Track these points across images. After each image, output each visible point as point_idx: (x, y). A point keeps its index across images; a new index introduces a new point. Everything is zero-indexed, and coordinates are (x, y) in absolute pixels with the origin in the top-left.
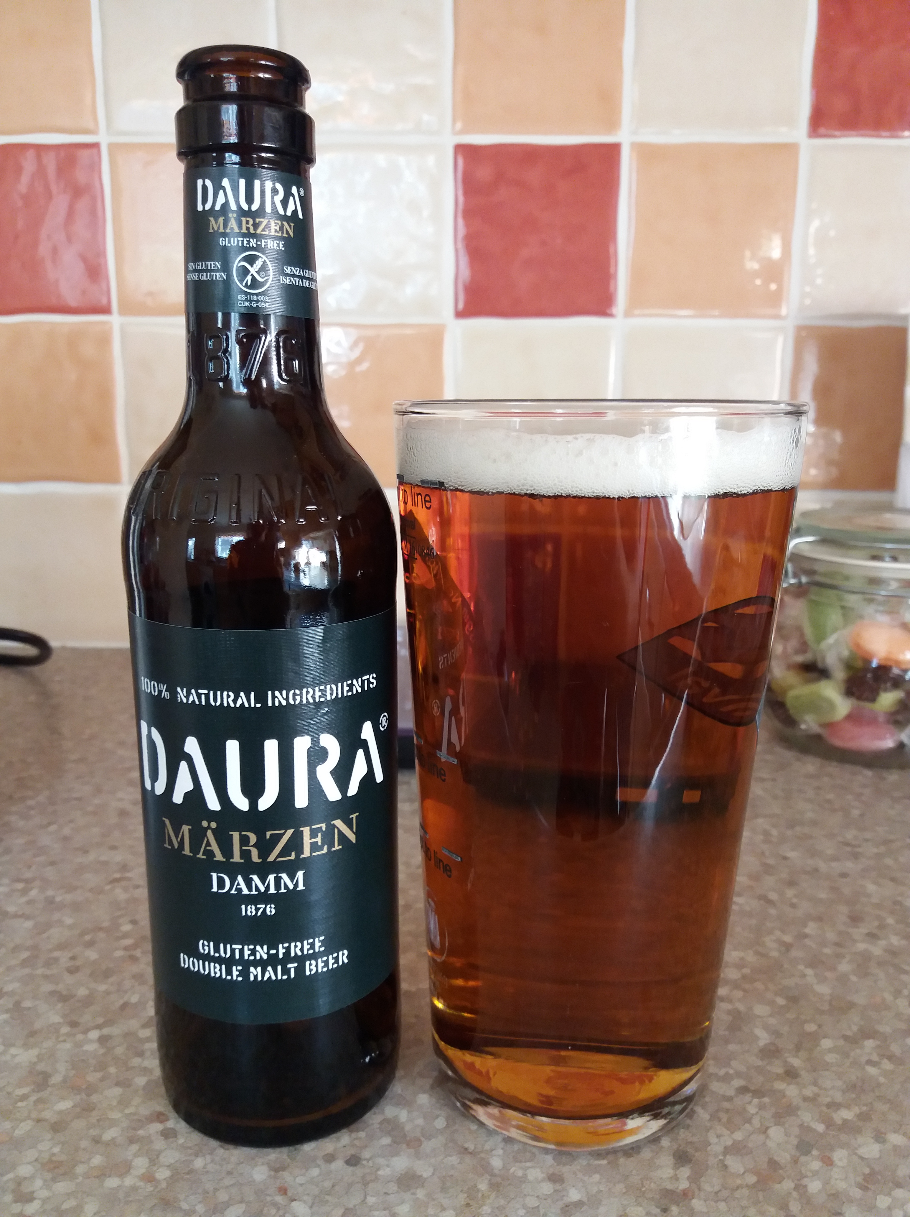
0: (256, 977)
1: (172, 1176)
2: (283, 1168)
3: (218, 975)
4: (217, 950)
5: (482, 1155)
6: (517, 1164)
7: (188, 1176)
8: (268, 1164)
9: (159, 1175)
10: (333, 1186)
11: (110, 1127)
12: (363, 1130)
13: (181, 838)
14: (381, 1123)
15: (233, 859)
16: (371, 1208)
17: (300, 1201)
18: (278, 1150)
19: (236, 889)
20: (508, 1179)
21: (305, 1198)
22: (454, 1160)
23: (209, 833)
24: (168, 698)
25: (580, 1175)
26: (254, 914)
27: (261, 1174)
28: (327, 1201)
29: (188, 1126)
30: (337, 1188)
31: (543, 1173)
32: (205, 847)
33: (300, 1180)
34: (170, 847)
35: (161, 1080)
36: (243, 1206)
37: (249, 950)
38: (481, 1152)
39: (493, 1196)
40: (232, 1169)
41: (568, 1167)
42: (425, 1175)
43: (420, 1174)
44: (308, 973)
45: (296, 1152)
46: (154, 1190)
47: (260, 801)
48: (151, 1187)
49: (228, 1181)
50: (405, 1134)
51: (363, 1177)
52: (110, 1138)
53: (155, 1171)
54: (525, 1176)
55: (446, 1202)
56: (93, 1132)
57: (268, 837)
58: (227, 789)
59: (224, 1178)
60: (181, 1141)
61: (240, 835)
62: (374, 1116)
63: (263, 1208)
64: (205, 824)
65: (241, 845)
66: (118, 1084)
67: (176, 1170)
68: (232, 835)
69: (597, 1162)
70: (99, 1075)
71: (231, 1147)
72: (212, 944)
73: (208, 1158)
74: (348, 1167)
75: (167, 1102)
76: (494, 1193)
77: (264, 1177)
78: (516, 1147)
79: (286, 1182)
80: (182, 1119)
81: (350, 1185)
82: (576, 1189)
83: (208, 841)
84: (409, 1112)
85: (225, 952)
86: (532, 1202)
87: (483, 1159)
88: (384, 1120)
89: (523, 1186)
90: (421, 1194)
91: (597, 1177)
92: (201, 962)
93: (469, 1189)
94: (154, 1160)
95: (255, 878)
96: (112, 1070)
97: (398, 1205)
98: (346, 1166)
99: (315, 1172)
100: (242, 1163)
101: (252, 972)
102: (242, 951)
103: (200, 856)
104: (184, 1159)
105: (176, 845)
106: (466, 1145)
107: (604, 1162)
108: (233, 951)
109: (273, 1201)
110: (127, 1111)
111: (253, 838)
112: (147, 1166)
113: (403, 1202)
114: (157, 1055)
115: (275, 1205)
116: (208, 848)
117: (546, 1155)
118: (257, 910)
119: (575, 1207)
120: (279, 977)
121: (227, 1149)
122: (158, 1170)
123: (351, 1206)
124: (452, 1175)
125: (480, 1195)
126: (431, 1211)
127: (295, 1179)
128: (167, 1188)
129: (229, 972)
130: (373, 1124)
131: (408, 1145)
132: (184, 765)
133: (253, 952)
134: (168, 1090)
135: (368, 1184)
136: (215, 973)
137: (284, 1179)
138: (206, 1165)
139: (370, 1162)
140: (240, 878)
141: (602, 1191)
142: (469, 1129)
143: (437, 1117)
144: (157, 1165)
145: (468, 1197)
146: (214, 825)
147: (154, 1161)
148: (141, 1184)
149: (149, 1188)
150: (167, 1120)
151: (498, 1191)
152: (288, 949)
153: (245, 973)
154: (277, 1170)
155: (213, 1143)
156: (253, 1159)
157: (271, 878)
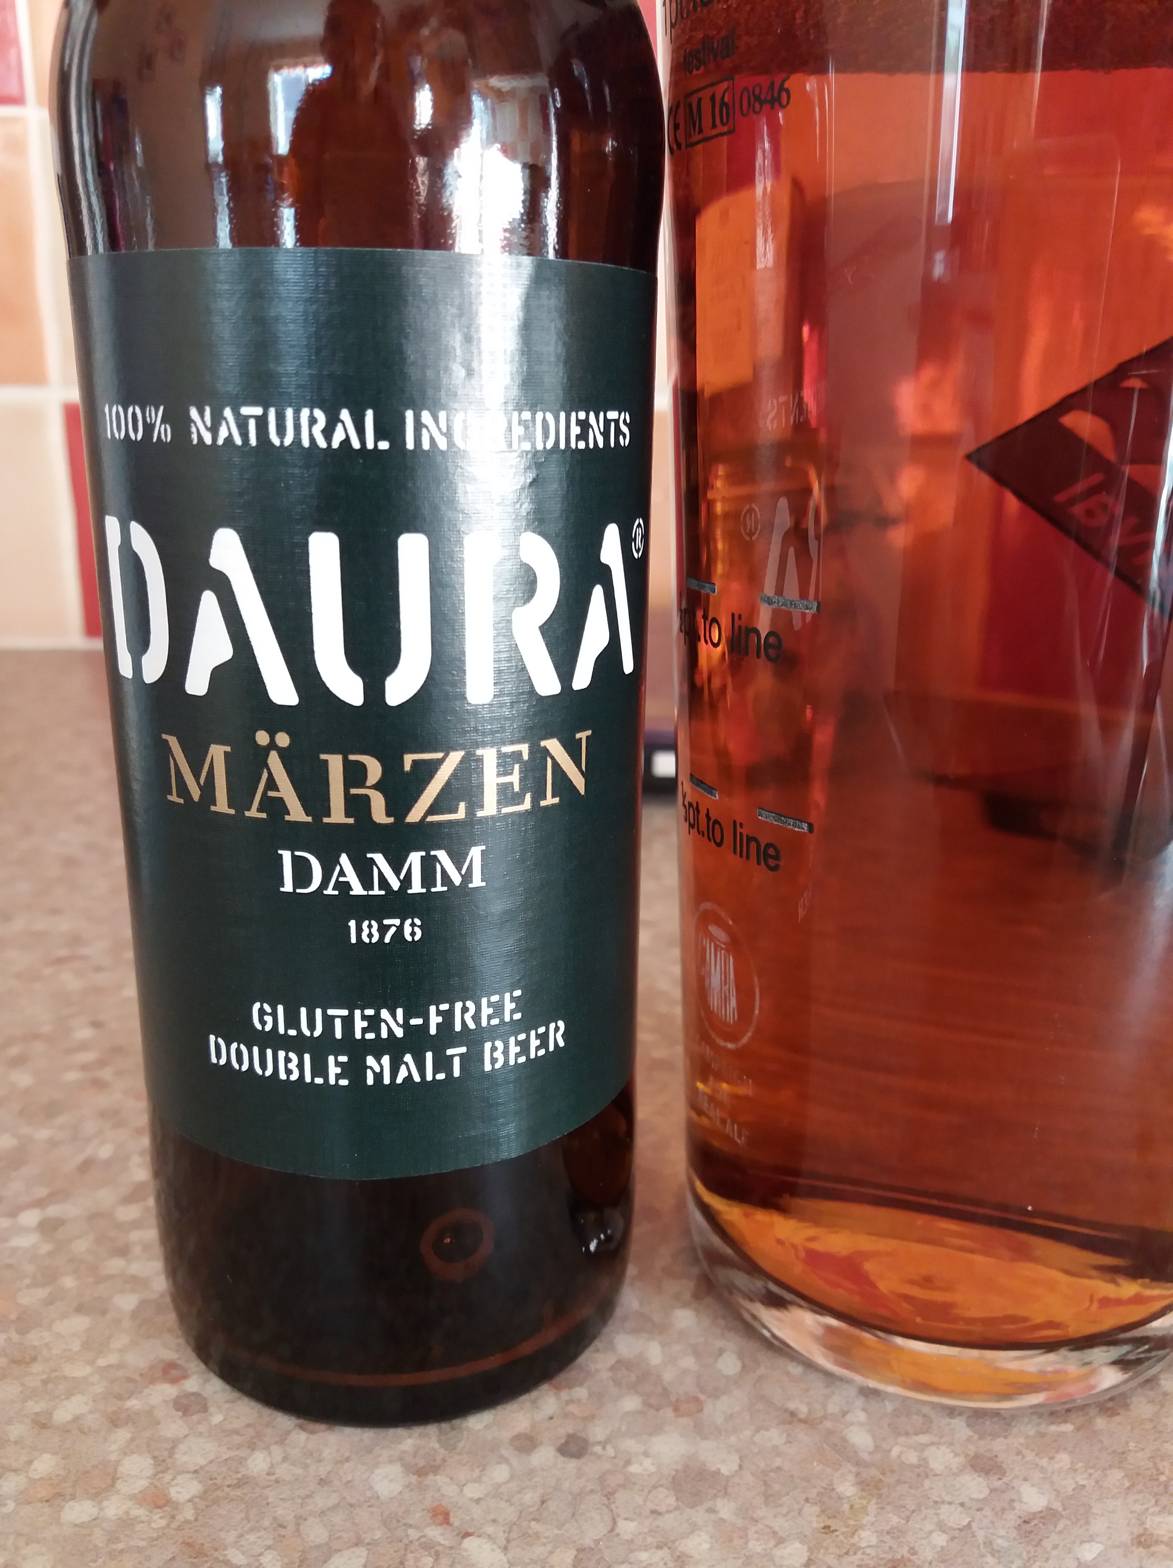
0: (378, 1077)
1: (205, 1492)
2: (435, 1469)
3: (294, 1077)
4: (292, 1021)
5: (828, 1424)
6: (902, 1440)
7: (238, 1492)
8: (401, 1459)
9: (177, 1492)
10: (543, 1502)
11: (69, 1395)
12: (581, 1385)
13: (208, 772)
14: (612, 1368)
15: (329, 816)
16: (630, 1545)
17: (479, 1536)
18: (417, 1430)
19: (338, 885)
20: (892, 1471)
21: (490, 1529)
22: (774, 1436)
23: (274, 761)
24: (169, 439)
25: (1030, 1456)
26: (375, 940)
27: (391, 1481)
28: (537, 1535)
29: (227, 1387)
30: (552, 1506)
31: (956, 1455)
32: (264, 794)
33: (473, 1491)
34: (181, 801)
35: (168, 1300)
36: (362, 1551)
37: (364, 1018)
38: (825, 1417)
39: (872, 1508)
40: (329, 1473)
41: (1001, 1440)
42: (725, 1470)
43: (714, 1469)
44: (488, 1067)
45: (454, 1433)
46: (168, 1525)
47: (391, 683)
48: (161, 1518)
49: (323, 1500)
50: (665, 1389)
51: (602, 1480)
52: (69, 1417)
53: (169, 1483)
54: (924, 1462)
55: (780, 1524)
56: (35, 1407)
57: (407, 767)
58: (313, 652)
59: (313, 1492)
60: (217, 1418)
61: (346, 762)
62: (597, 1355)
63: (405, 1555)
64: (262, 738)
65: (347, 785)
66: (80, 1309)
67: (211, 1479)
68: (327, 761)
69: (1054, 1428)
70: (42, 1293)
71: (321, 1427)
72: (280, 1009)
73: (277, 1452)
74: (566, 1459)
75: (181, 1341)
76: (874, 1501)
77: (397, 1487)
78: (889, 1407)
79: (443, 1495)
80: (215, 1373)
81: (579, 1497)
82: (1033, 1485)
83: (271, 778)
84: (664, 1345)
85: (312, 1026)
86: (956, 1518)
87: (831, 1433)
88: (619, 1362)
89: (927, 1483)
90: (726, 1509)
91: (1064, 1460)
92: (256, 1050)
93: (819, 1494)
94: (164, 1461)
95: (379, 858)
96: (69, 1282)
97: (685, 1536)
98: (562, 1459)
99: (500, 1473)
100: (348, 1459)
101: (371, 1068)
102: (348, 1023)
103: (253, 813)
104: (226, 1456)
105: (196, 794)
106: (792, 1406)
107: (1068, 1428)
108: (329, 1022)
109: (424, 1540)
110: (102, 1362)
111: (374, 769)
112: (150, 1472)
113: (694, 1528)
114: (157, 1250)
115: (428, 1546)
116: (271, 794)
117: (951, 1418)
118: (383, 930)
119: (1044, 1524)
120: (429, 1078)
121: (313, 1432)
122: (174, 1482)
123: (588, 1542)
124: (779, 1469)
125: (846, 1507)
126: (756, 1546)
127: (462, 1491)
128: (196, 1520)
129: (320, 1069)
130: (597, 1371)
131: (676, 1409)
132: (209, 602)
133: (374, 1023)
134: (182, 1317)
135: (612, 1493)
136: (289, 1072)
137: (439, 1490)
138: (272, 1466)
139: (608, 1447)
140: (344, 859)
141: (1084, 1486)
142: (788, 1374)
143: (721, 1352)
144: (170, 1471)
145: (823, 1511)
146: (283, 740)
147: (162, 1464)
148: (140, 1512)
149: (159, 1521)
150: (185, 1377)
151: (880, 1496)
152: (448, 1016)
153: (354, 1069)
154: (421, 1472)
155: (284, 1421)
156: (370, 1452)
157: (415, 859)
